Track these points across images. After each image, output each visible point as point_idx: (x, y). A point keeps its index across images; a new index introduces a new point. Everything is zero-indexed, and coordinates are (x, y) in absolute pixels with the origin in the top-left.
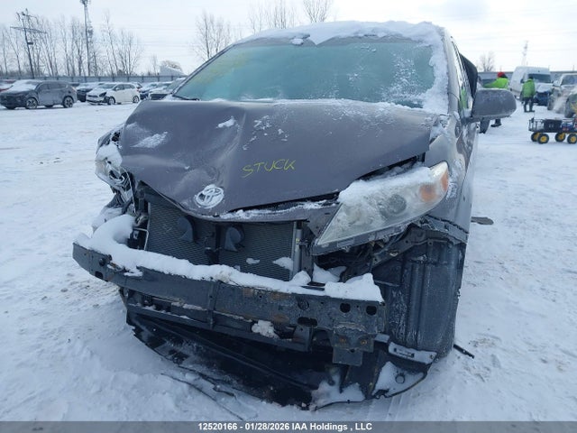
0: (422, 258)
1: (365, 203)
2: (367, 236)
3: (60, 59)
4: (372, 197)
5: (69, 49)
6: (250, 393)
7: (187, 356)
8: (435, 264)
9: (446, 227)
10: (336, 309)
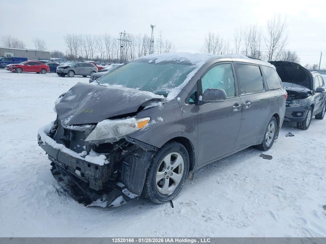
0: (136, 154)
1: (103, 128)
2: (104, 140)
3: (136, 55)
4: (106, 126)
5: (141, 49)
6: (72, 196)
7: (63, 180)
8: (139, 157)
9: (134, 141)
10: (86, 166)
